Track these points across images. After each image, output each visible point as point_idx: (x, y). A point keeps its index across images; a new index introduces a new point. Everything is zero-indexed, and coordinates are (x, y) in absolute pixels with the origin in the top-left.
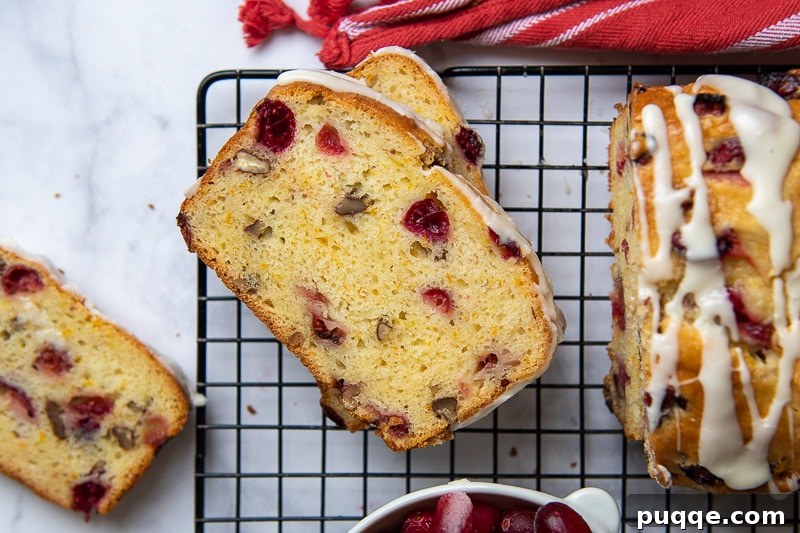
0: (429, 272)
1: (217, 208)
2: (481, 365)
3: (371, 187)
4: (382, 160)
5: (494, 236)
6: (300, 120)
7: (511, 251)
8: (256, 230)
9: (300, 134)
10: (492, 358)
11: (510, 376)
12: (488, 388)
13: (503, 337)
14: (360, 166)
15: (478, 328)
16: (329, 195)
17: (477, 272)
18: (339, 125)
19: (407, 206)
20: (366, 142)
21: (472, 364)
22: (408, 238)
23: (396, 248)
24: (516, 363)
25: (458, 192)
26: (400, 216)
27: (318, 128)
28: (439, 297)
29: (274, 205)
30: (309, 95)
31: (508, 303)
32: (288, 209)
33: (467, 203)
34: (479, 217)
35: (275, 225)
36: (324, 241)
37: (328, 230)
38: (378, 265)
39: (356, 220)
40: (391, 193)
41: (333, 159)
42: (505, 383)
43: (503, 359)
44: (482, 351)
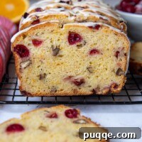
0: (86, 49)
1: (29, 81)
2: (117, 56)
3: (55, 43)
4: (52, 36)
5: (91, 27)
6: (26, 45)
7: (97, 27)
8: (42, 77)
9: (29, 48)
10: (118, 52)
11: (125, 52)
12: (123, 59)
13: (115, 46)
14: (48, 41)
15: (108, 49)
16: (49, 54)
17: (95, 39)
18: (35, 37)
19: (67, 40)
20: (44, 35)
21: (115, 58)
22: (74, 46)
23: (74, 51)
24: (124, 48)
25: (74, 26)
26: (68, 43)
27: (31, 42)
28: (93, 52)
29: (40, 68)
30: (22, 37)
31: (109, 38)
32: (44, 65)
33: (78, 26)
34: (84, 27)
35: (45, 72)
36: (58, 64)
37: (57, 61)
38: (74, 58)
39: (60, 53)
40: (61, 41)
41: (41, 45)
42: (125, 55)
43: (120, 50)
44: (114, 53)
